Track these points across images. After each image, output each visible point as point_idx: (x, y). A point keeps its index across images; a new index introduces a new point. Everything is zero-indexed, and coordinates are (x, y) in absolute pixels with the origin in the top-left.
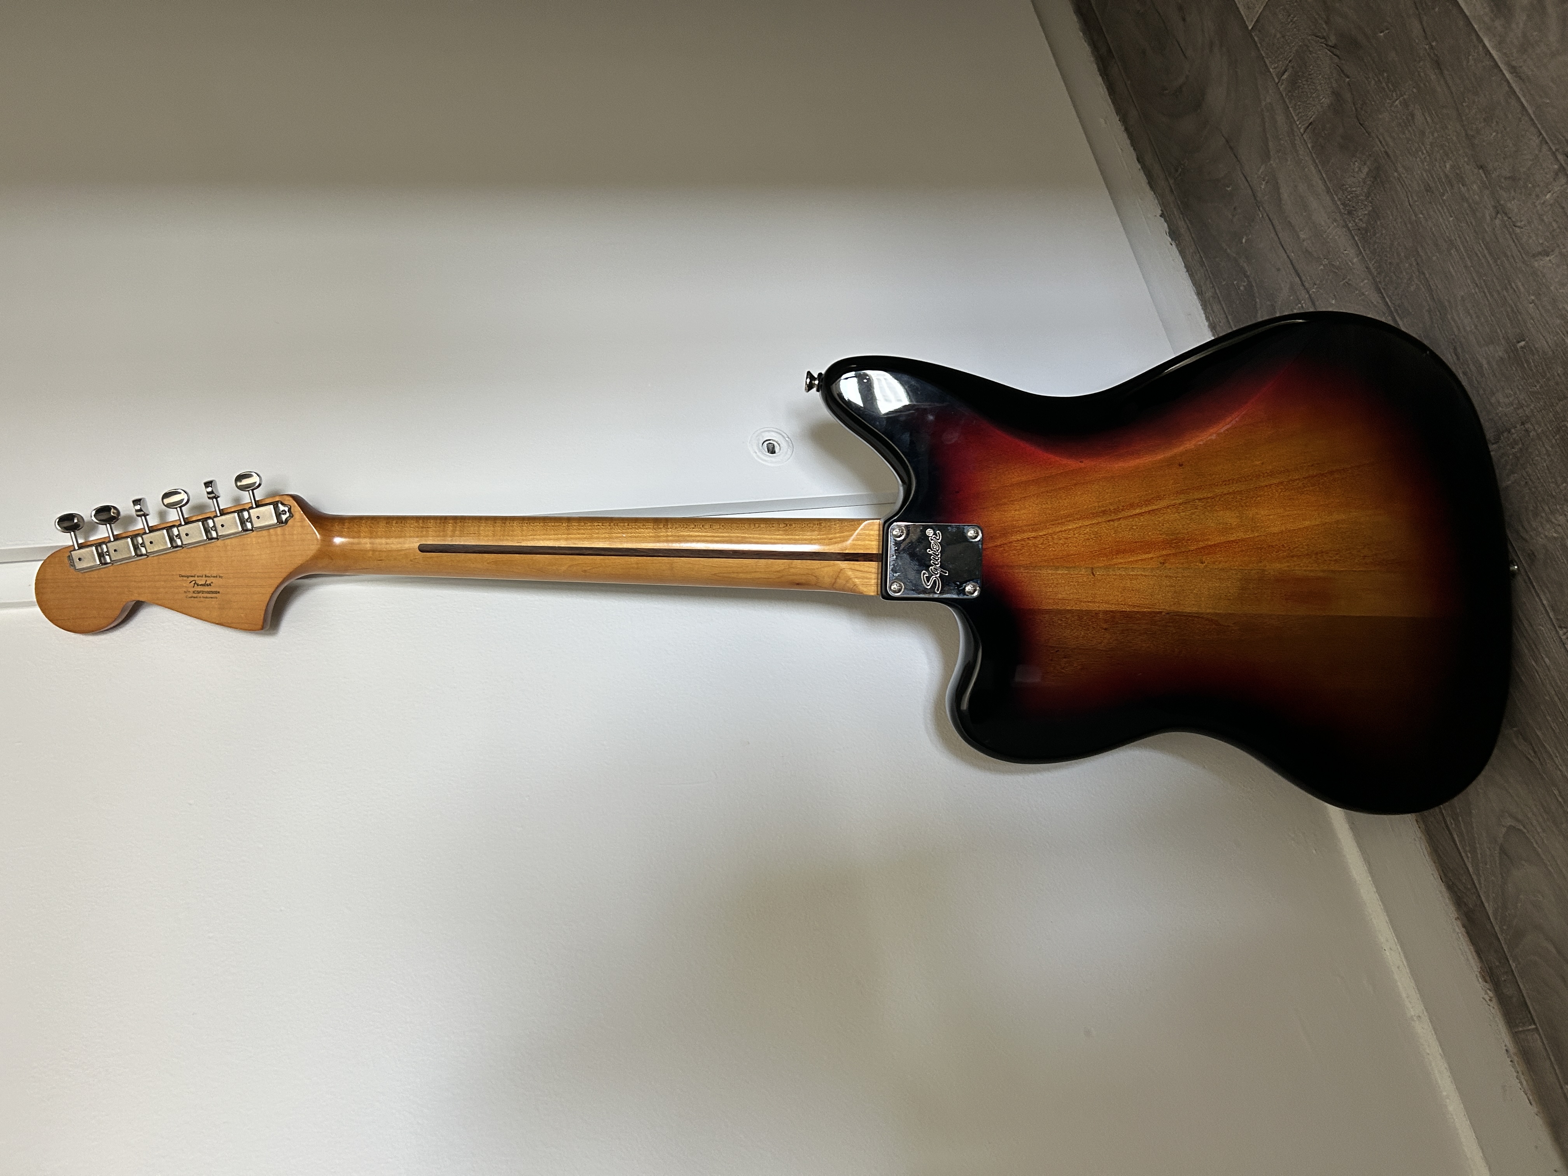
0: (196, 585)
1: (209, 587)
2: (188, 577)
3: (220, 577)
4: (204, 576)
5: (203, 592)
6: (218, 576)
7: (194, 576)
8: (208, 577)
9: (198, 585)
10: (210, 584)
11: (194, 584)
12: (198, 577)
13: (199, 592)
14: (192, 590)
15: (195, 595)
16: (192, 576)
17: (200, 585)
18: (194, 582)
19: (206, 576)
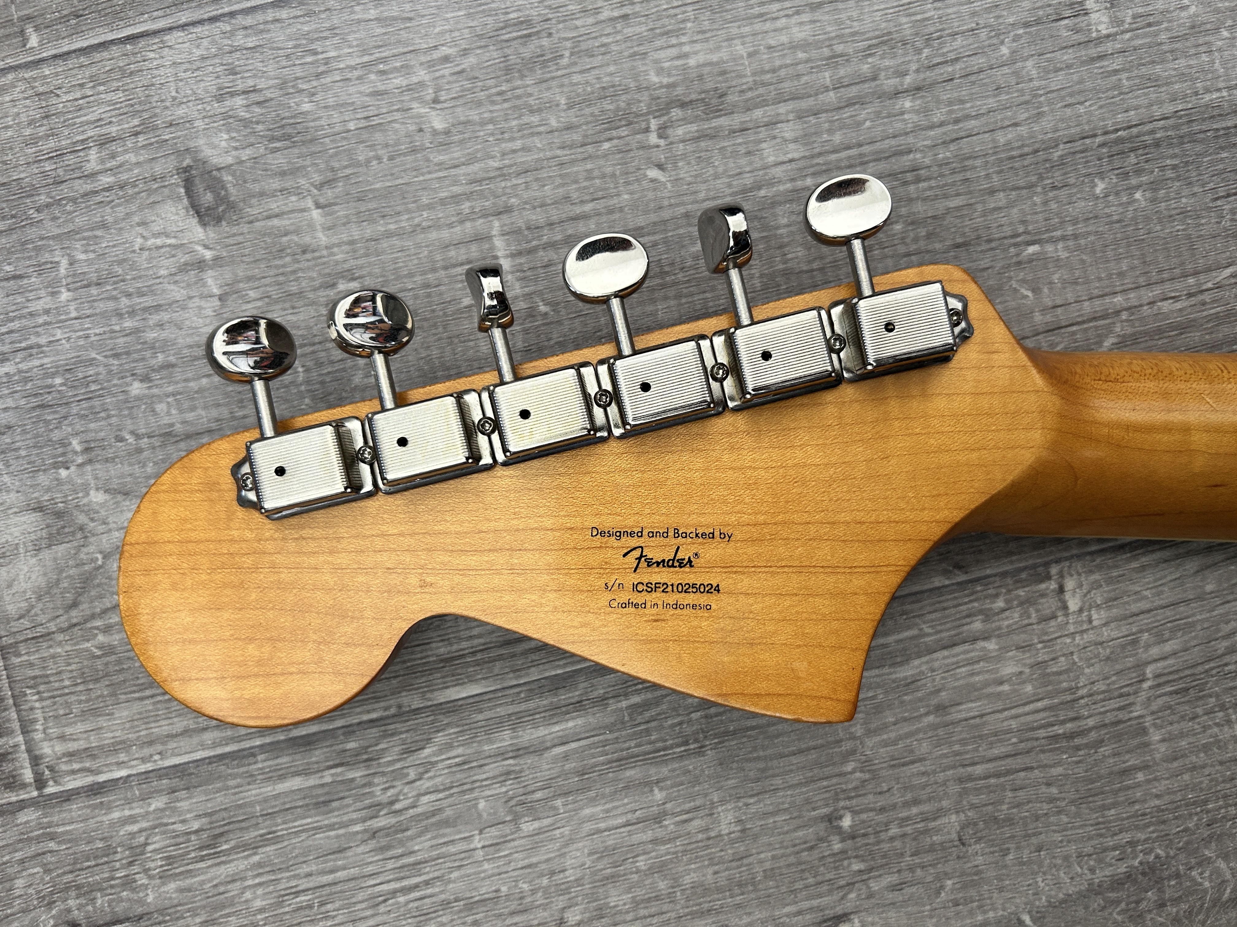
0: (643, 564)
1: (687, 569)
2: (619, 535)
3: (723, 536)
4: (671, 533)
5: (664, 588)
6: (717, 534)
7: (640, 535)
8: (686, 535)
9: (650, 564)
10: (690, 561)
11: (639, 559)
12: (652, 535)
13: (652, 588)
14: (635, 578)
15: (639, 599)
16: (631, 534)
17: (658, 564)
18: (637, 554)
19: (677, 534)
